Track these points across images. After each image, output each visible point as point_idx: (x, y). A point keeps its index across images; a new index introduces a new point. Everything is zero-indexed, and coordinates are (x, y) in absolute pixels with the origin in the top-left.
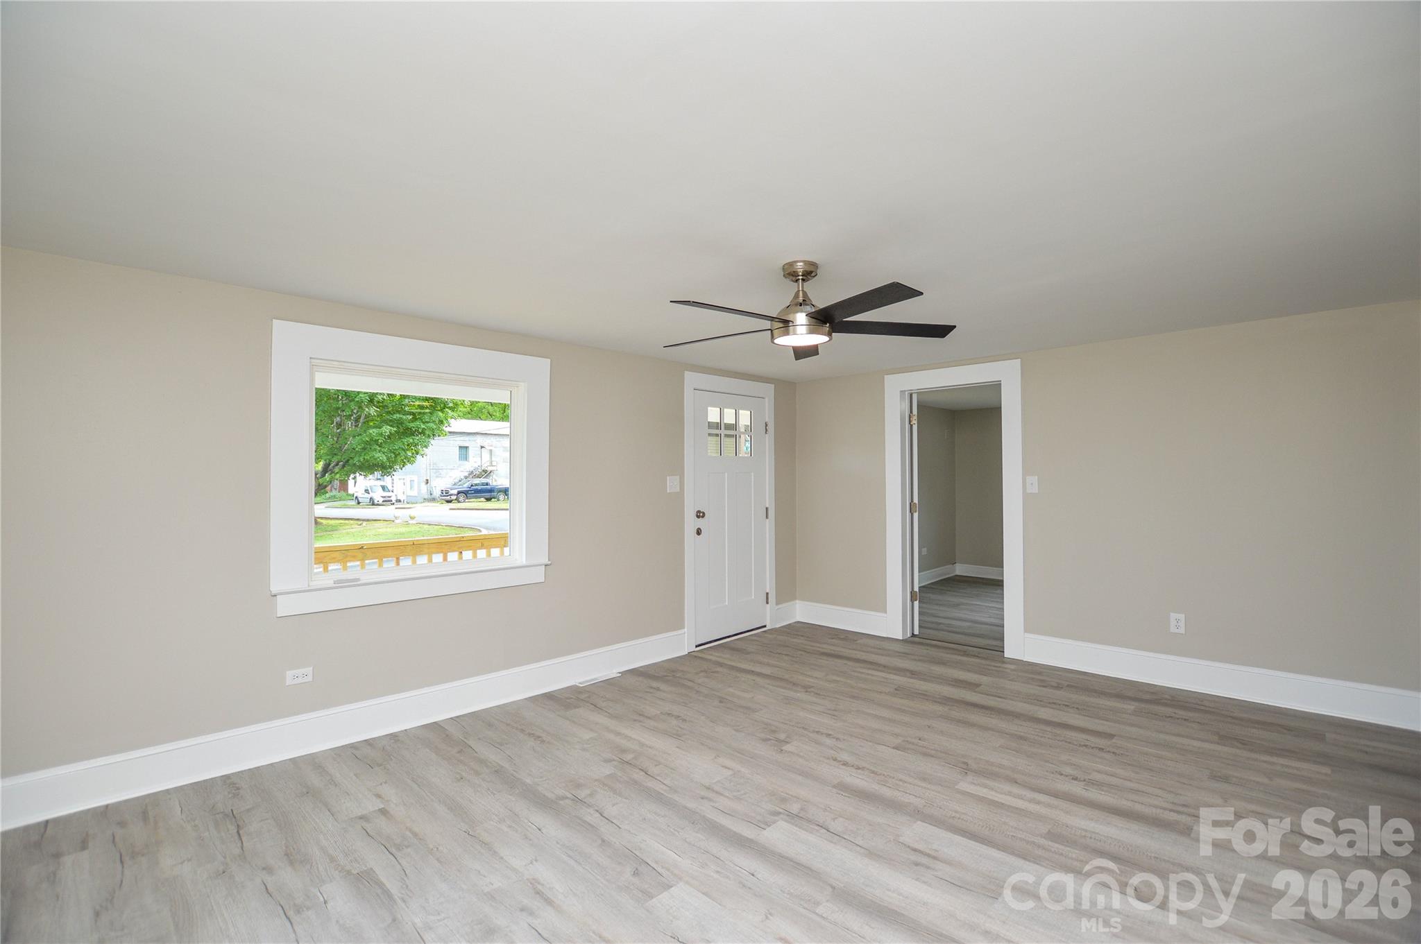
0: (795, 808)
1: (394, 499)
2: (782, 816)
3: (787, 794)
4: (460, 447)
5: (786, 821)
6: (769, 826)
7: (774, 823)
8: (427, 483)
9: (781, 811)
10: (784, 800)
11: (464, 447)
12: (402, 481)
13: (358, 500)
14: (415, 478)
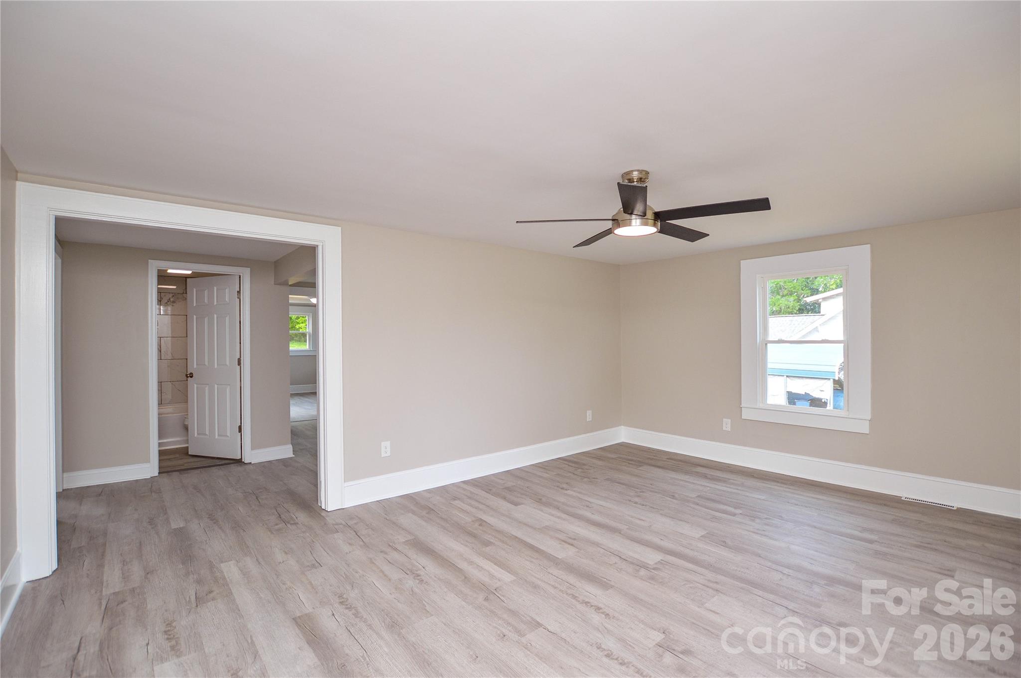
0: (643, 572)
2: (652, 567)
3: (651, 583)
5: (648, 564)
6: (659, 562)
7: (656, 563)
9: (653, 571)
10: (652, 578)
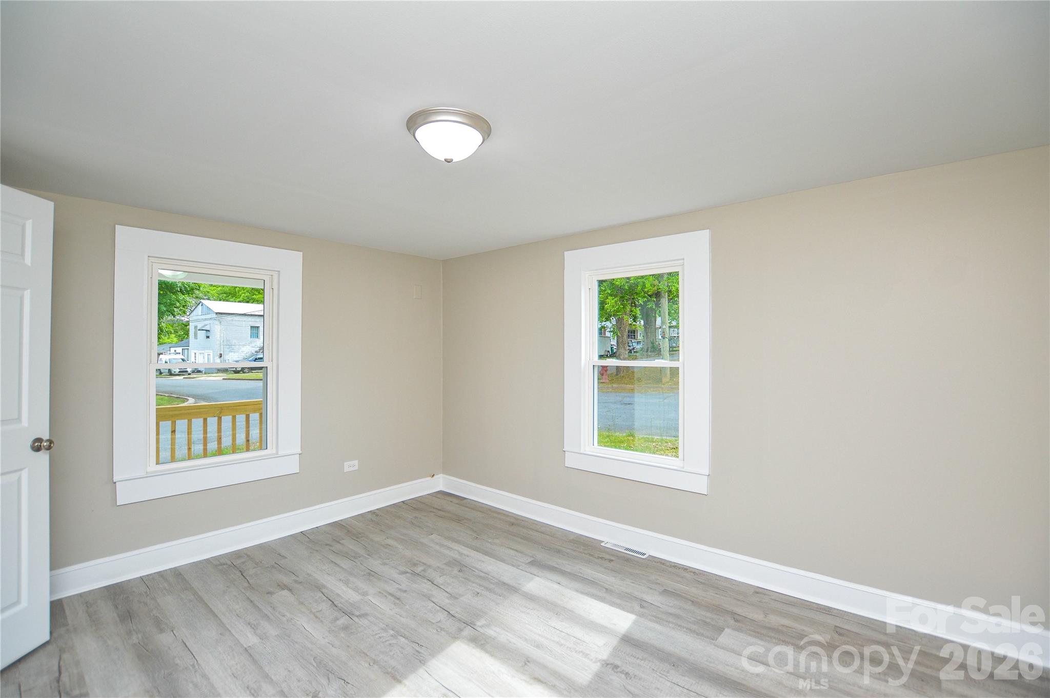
1: (189, 370)
4: (251, 327)
8: (221, 357)
11: (255, 327)
12: (202, 355)
13: (160, 371)
14: (211, 352)
